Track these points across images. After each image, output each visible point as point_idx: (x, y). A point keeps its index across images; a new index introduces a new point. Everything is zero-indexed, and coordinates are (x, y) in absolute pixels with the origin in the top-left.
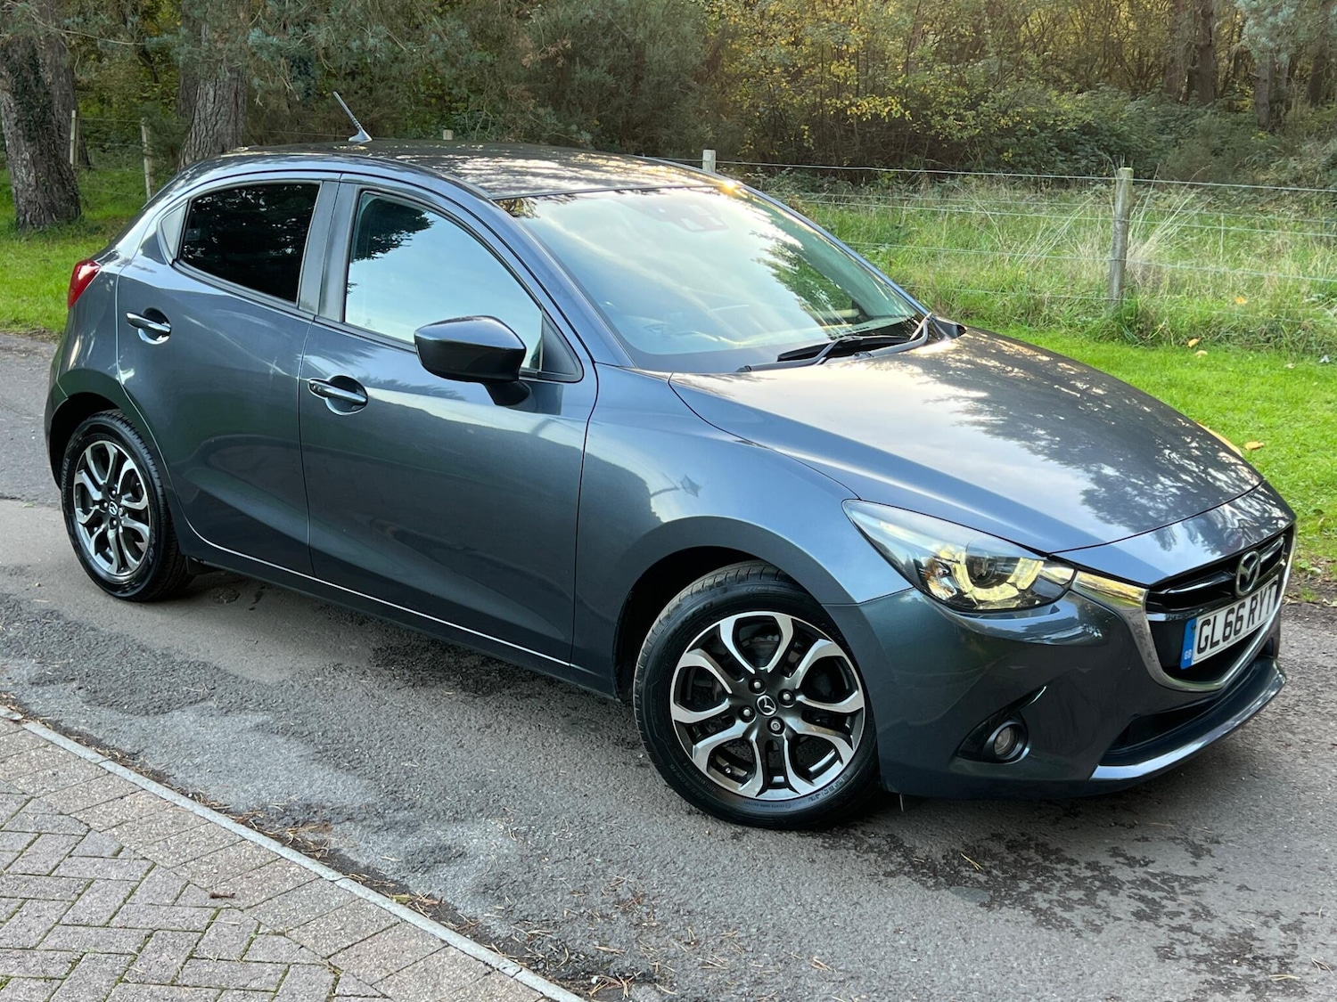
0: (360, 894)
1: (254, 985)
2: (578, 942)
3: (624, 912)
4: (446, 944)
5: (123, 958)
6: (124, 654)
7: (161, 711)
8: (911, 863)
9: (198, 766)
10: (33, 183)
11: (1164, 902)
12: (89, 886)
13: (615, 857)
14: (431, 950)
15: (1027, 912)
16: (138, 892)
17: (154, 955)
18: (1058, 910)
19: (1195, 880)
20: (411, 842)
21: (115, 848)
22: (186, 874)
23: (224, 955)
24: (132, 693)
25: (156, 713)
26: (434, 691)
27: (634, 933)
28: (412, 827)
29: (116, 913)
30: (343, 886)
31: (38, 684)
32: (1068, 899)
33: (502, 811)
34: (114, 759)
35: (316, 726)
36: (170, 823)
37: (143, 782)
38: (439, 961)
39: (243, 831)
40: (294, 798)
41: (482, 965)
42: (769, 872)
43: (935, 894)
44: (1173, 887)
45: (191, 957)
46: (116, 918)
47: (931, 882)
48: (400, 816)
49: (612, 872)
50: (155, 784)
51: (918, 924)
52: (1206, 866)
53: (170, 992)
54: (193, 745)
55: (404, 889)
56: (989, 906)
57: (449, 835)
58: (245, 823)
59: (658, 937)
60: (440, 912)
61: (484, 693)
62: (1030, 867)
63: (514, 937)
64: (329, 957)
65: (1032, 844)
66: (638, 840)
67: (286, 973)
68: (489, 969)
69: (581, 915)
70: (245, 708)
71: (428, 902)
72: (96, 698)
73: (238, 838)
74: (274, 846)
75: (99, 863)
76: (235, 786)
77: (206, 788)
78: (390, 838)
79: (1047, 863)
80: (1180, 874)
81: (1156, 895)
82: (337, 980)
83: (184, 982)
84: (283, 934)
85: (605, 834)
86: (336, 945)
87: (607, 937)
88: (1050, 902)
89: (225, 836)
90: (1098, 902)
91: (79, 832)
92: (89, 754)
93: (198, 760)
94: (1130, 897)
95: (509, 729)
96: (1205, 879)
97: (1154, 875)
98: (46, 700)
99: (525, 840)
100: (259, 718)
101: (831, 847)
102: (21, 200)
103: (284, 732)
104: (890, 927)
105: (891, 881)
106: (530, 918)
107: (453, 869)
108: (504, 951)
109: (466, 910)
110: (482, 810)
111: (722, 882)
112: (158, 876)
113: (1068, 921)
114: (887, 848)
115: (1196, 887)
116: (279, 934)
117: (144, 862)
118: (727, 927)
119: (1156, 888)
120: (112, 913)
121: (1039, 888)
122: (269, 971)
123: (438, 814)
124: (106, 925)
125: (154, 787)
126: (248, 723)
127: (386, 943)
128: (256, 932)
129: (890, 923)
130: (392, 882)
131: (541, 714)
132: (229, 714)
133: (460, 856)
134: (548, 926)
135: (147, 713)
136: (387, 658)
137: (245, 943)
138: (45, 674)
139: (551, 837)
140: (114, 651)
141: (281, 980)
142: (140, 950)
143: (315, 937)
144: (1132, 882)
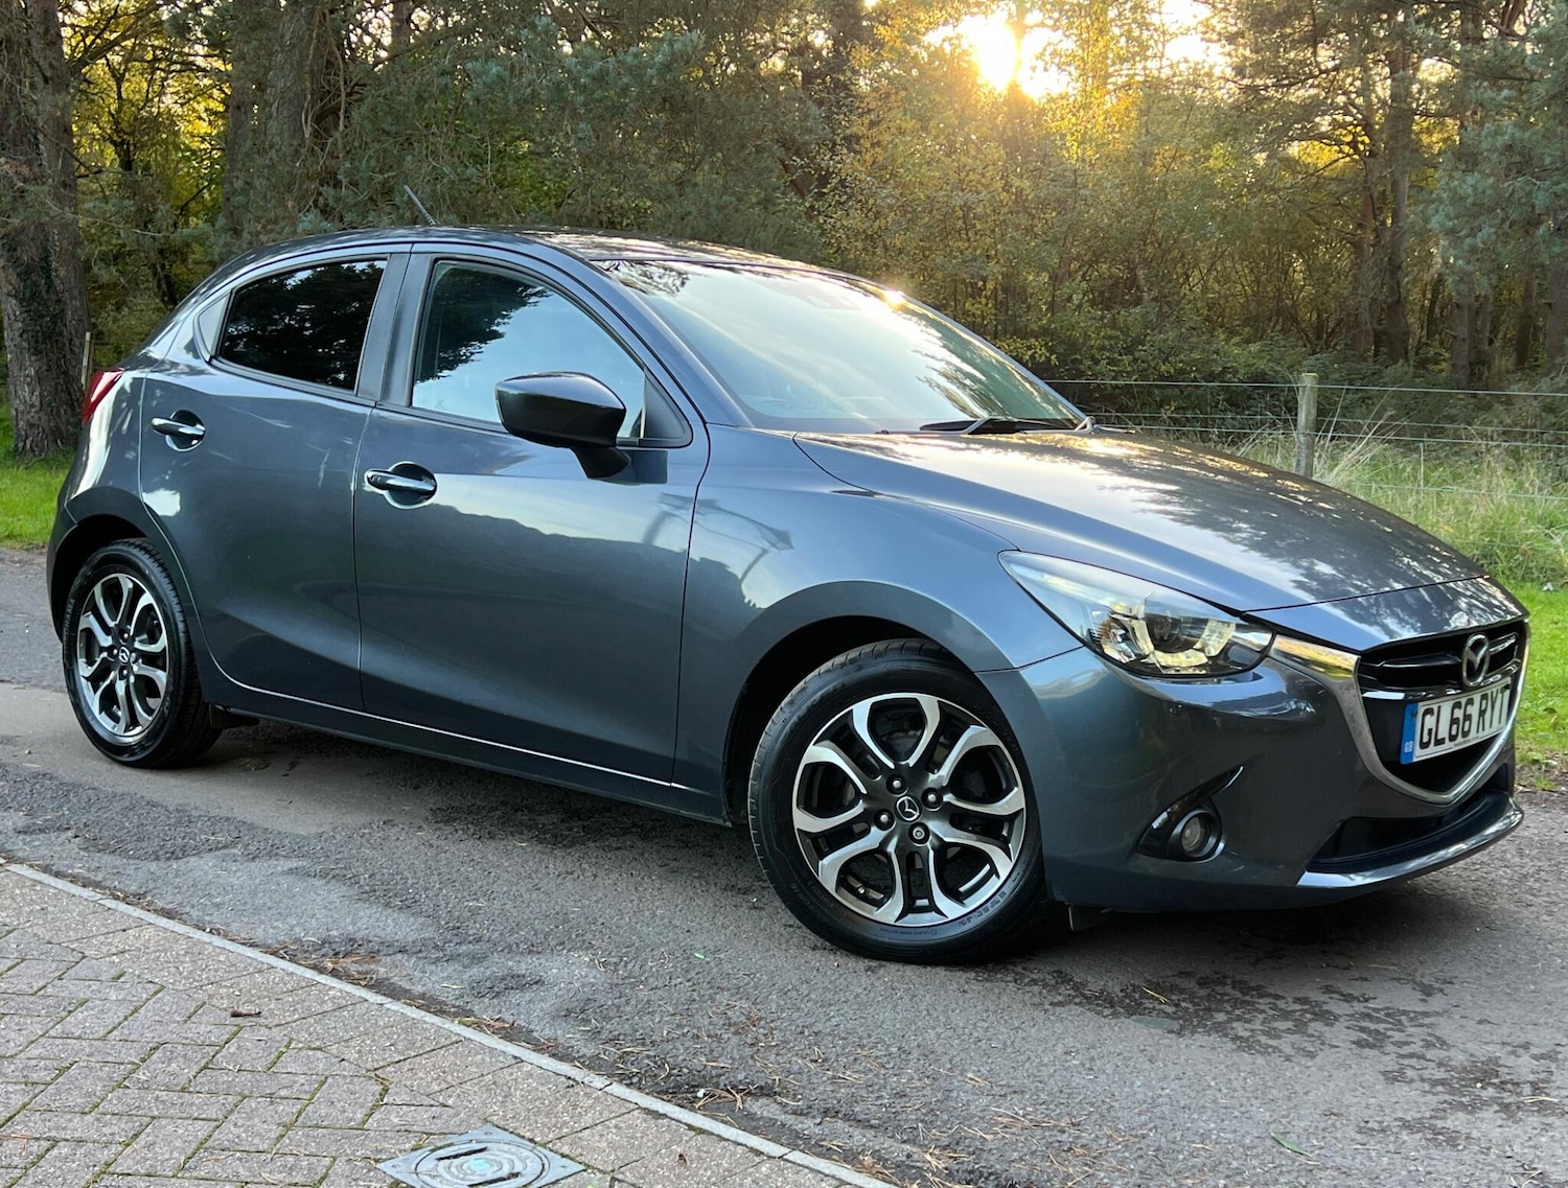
0: (414, 1016)
1: (283, 1093)
2: (681, 1058)
3: (736, 1033)
4: (518, 1060)
5: (122, 1067)
6: (132, 808)
7: (173, 856)
8: (1083, 995)
9: (217, 906)
10: (37, 404)
11: (1389, 1033)
12: (82, 1005)
13: (725, 984)
14: (501, 1065)
15: (1224, 1039)
16: (142, 1011)
17: (160, 1065)
18: (1264, 1039)
19: (1426, 1014)
20: (476, 972)
21: (114, 972)
22: (201, 996)
23: (247, 1066)
24: (139, 840)
25: (168, 859)
26: (504, 842)
27: (748, 1051)
28: (476, 959)
29: (114, 1029)
30: (394, 1008)
31: (25, 833)
32: (1275, 1029)
33: (587, 945)
34: (117, 898)
35: (361, 869)
36: (182, 952)
37: (151, 917)
38: (511, 1074)
39: (272, 960)
40: (335, 933)
41: (563, 1079)
42: (911, 1000)
43: (1113, 1022)
44: (1400, 1021)
45: (206, 1067)
46: (115, 1033)
47: (1107, 1012)
48: (464, 948)
49: (723, 998)
50: (165, 920)
51: (1094, 1047)
52: (1437, 1003)
53: (181, 1098)
54: (213, 886)
55: (469, 1013)
56: (1179, 1034)
57: (525, 966)
58: (274, 953)
59: (777, 1055)
60: (510, 1033)
61: (564, 846)
62: (1227, 1001)
63: (602, 1056)
64: (376, 1069)
65: (1229, 981)
66: (753, 971)
67: (323, 1083)
68: (571, 1082)
69: (684, 1035)
70: (277, 854)
71: (498, 1025)
72: (94, 845)
73: (265, 966)
74: (310, 974)
75: (95, 986)
76: (262, 922)
77: (228, 925)
78: (451, 968)
79: (1247, 998)
80: (1408, 1009)
81: (1381, 1027)
82: (386, 1090)
83: (198, 1089)
84: (320, 1049)
85: (712, 964)
86: (384, 1059)
87: (715, 1054)
88: (1252, 1031)
89: (250, 965)
90: (1310, 1031)
91: (71, 959)
92: (87, 893)
93: (218, 900)
94: (1348, 1028)
95: (595, 876)
96: (1437, 1014)
97: (1374, 1010)
98: (35, 847)
99: (616, 970)
100: (293, 863)
101: (987, 980)
102: (21, 423)
103: (324, 875)
104: (1059, 1050)
105: (1059, 1010)
106: (622, 1037)
107: (528, 995)
108: (589, 1068)
109: (543, 1032)
110: (563, 943)
111: (854, 1007)
112: (167, 997)
113: (1275, 1048)
114: (1053, 982)
115: (1427, 1021)
116: (314, 1049)
117: (151, 986)
118: (862, 1047)
119: (1380, 1021)
120: (110, 1028)
121: (1239, 1019)
122: (303, 1081)
123: (510, 946)
124: (104, 1038)
125: (163, 922)
126: (279, 868)
127: (445, 1059)
128: (287, 1047)
129: (1060, 1045)
130: (454, 1006)
131: (633, 864)
132: (257, 860)
133: (536, 983)
134: (643, 1045)
135: (157, 859)
136: (446, 816)
137: (272, 1056)
138: (34, 824)
139: (647, 968)
140: (118, 806)
141: (318, 1089)
142: (143, 1060)
143: (360, 1051)
144: (1352, 1015)
